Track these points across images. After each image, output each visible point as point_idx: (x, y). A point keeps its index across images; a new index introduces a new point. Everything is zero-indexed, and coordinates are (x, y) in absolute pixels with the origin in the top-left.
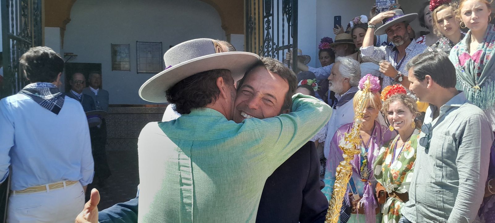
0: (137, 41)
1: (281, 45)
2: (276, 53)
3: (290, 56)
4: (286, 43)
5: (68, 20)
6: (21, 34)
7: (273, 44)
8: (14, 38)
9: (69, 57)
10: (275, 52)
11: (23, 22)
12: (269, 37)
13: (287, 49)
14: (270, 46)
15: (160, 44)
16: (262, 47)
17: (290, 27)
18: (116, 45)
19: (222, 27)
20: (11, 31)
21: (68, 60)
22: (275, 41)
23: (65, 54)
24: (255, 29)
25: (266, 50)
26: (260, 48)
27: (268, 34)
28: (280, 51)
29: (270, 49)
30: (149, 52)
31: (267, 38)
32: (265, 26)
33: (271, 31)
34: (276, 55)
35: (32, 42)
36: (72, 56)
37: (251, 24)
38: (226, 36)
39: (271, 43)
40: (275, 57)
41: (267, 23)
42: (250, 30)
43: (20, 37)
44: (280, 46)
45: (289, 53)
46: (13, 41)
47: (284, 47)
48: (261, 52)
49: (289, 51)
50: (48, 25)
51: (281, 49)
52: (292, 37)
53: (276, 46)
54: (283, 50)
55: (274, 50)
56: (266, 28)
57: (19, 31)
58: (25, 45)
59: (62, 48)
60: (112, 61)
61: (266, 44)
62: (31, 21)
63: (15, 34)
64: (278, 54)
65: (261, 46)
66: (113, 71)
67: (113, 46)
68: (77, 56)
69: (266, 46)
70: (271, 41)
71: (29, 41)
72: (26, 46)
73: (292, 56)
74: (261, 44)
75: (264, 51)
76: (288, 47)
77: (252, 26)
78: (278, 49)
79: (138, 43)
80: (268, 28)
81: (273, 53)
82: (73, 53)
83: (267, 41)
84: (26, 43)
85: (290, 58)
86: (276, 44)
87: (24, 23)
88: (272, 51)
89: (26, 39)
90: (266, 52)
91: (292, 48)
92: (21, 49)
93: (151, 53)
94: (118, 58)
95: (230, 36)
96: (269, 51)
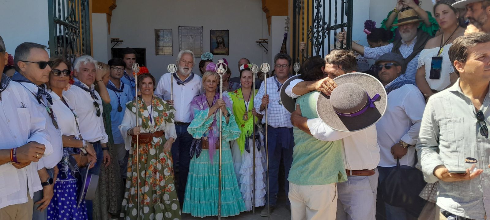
0: (179, 26)
1: (333, 24)
2: (327, 33)
3: (343, 36)
4: (339, 22)
5: (113, 7)
6: (67, 18)
7: (324, 23)
8: (61, 23)
9: (116, 42)
10: (326, 31)
11: (70, 6)
12: (320, 16)
13: (341, 29)
14: (320, 26)
15: (201, 28)
16: (311, 27)
17: (345, 4)
18: (158, 30)
19: (262, 9)
20: (57, 16)
21: (114, 46)
22: (327, 20)
23: (112, 40)
24: (303, 8)
25: (315, 30)
26: (308, 29)
27: (318, 12)
28: (331, 31)
29: (320, 29)
30: (191, 37)
31: (317, 17)
32: (315, 5)
33: (321, 9)
34: (327, 36)
35: (79, 27)
36: (118, 42)
37: (299, 4)
38: (266, 18)
39: (321, 23)
40: (325, 38)
41: (317, 2)
42: (297, 10)
43: (67, 21)
44: (331, 25)
45: (342, 33)
46: (60, 26)
47: (336, 27)
48: (310, 33)
49: (342, 30)
50: (95, 11)
51: (333, 29)
52: (346, 15)
53: (327, 25)
54: (336, 30)
55: (325, 30)
56: (316, 6)
57: (66, 15)
58: (72, 30)
59: (109, 34)
60: (156, 46)
61: (315, 24)
62: (78, 5)
63: (62, 19)
64: (329, 34)
65: (309, 27)
66: (157, 56)
67: (157, 32)
68: (123, 41)
69: (316, 26)
70: (321, 21)
71: (76, 26)
72: (74, 31)
73: (346, 36)
74: (310, 24)
75: (313, 32)
76: (342, 26)
77: (299, 5)
78: (329, 28)
79: (180, 28)
80: (319, 6)
81: (324, 33)
82: (119, 39)
83: (317, 21)
84: (74, 29)
85: (344, 39)
86: (328, 24)
87: (71, 8)
88: (322, 31)
89: (74, 24)
90: (315, 33)
91: (346, 27)
92: (68, 34)
93: (192, 38)
94: (161, 43)
95: (271, 18)
96: (319, 31)
